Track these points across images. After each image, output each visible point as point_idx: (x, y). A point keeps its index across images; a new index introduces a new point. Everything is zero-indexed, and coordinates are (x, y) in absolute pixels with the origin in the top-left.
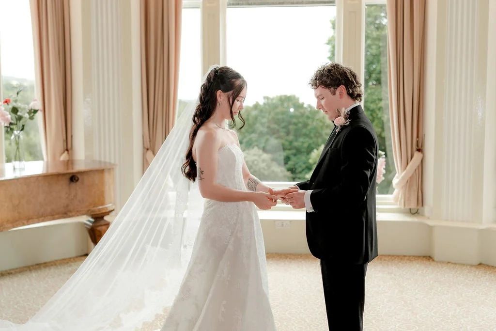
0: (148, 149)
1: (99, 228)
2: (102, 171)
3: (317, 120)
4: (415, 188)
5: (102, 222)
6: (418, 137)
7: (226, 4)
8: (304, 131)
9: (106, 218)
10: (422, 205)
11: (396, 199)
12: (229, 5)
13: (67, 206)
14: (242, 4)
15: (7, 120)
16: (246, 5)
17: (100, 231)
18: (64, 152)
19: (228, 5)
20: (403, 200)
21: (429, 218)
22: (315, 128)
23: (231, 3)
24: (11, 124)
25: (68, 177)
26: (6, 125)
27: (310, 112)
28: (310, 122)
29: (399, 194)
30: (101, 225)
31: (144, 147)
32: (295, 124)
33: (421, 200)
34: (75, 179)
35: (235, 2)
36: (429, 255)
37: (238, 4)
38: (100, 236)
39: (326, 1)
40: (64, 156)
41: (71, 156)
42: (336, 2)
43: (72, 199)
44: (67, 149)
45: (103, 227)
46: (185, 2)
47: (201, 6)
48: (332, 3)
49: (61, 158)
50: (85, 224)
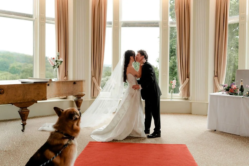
0: (93, 76)
1: (79, 101)
2: (82, 81)
4: (187, 91)
5: (80, 99)
6: (187, 73)
7: (121, 26)
9: (82, 98)
10: (189, 97)
11: (180, 95)
12: (122, 26)
13: (73, 91)
14: (127, 26)
15: (54, 64)
17: (80, 102)
20: (182, 95)
21: (191, 101)
23: (123, 26)
25: (73, 82)
29: (181, 93)
30: (80, 100)
31: (92, 76)
33: (188, 95)
34: (75, 83)
35: (124, 26)
36: (190, 113)
37: (125, 26)
38: (80, 104)
39: (156, 25)
40: (65, 78)
41: (67, 78)
42: (160, 26)
43: (74, 89)
44: (66, 76)
45: (81, 101)
46: (107, 25)
47: (112, 27)
48: (158, 26)
49: (64, 78)
50: (74, 100)
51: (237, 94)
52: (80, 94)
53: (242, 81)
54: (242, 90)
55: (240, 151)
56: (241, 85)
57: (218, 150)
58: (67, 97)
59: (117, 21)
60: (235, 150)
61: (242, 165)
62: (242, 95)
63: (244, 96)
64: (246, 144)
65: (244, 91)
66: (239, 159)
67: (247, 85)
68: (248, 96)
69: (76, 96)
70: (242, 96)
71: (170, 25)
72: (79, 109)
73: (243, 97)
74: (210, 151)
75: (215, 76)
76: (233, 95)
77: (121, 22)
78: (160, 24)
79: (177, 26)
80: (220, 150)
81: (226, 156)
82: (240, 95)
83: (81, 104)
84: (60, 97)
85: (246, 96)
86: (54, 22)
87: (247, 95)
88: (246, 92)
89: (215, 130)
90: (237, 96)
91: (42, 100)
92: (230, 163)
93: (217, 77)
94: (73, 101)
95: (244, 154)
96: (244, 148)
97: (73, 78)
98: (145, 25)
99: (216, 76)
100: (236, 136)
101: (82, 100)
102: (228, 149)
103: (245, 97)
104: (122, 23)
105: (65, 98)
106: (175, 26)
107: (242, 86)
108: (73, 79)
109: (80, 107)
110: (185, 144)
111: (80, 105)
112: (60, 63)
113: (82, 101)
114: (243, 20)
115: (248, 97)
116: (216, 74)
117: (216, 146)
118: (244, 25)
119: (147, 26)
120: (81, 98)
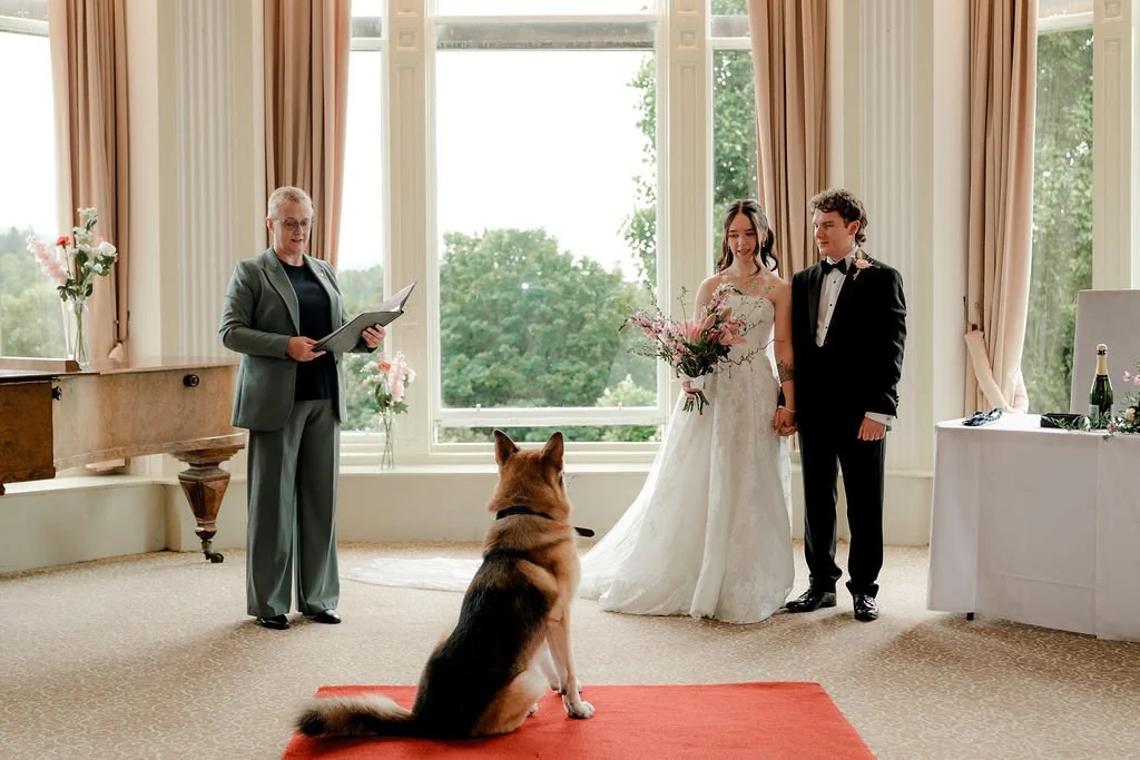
1: (210, 485)
2: (228, 369)
3: (612, 305)
5: (215, 474)
7: (435, 45)
8: (572, 339)
9: (224, 466)
12: (441, 47)
13: (181, 428)
14: (468, 47)
15: (62, 275)
16: (474, 47)
17: (214, 491)
18: (115, 346)
19: (438, 48)
22: (605, 330)
23: (445, 42)
24: (69, 282)
25: (180, 376)
26: (60, 284)
27: (589, 282)
28: (587, 310)
30: (215, 479)
32: (545, 319)
34: (193, 381)
35: (452, 42)
37: (459, 46)
38: (213, 499)
39: (636, 41)
40: (117, 353)
41: (127, 352)
42: (656, 45)
43: (187, 417)
44: (120, 341)
45: (220, 483)
46: (354, 41)
47: (386, 47)
48: (647, 45)
49: (111, 356)
50: (180, 478)
51: (1076, 424)
52: (219, 441)
53: (1101, 353)
54: (1102, 399)
55: (1087, 704)
56: (1097, 372)
57: (981, 702)
58: (128, 462)
59: (413, 14)
60: (1066, 698)
61: (1088, 756)
62: (1104, 428)
63: (1114, 429)
64: (1123, 675)
65: (1112, 406)
66: (1079, 734)
67: (1127, 374)
68: (1131, 431)
69: (188, 455)
70: (1105, 432)
71: (713, 41)
72: (209, 530)
73: (1105, 438)
74: (939, 706)
75: (970, 328)
76: (1057, 427)
77: (437, 24)
78: (659, 36)
79: (755, 42)
80: (990, 699)
81: (1015, 723)
82: (1094, 426)
83: (221, 499)
84: (89, 466)
85: (1123, 430)
86: (44, 25)
87: (1129, 426)
88: (1122, 411)
89: (970, 616)
90: (1075, 432)
91: (31, 477)
92: (1034, 752)
93: (982, 330)
94: (165, 487)
95: (1105, 712)
96: (1110, 690)
97: (163, 349)
98: (575, 41)
99: (974, 327)
100: (1074, 641)
101: (228, 477)
102: (1030, 696)
103: (1117, 434)
104: (440, 27)
105: (114, 472)
106: (745, 42)
107: (1101, 380)
108: (164, 358)
109: (214, 516)
110: (815, 680)
111: (216, 504)
112: (99, 265)
113: (226, 484)
114: (1115, 16)
115: (1131, 436)
116: (974, 319)
117: (974, 687)
118: (1121, 41)
119: (587, 46)
120: (217, 464)
